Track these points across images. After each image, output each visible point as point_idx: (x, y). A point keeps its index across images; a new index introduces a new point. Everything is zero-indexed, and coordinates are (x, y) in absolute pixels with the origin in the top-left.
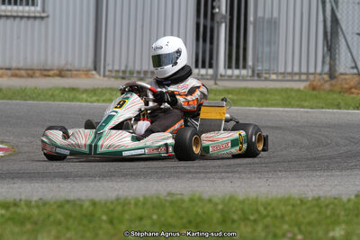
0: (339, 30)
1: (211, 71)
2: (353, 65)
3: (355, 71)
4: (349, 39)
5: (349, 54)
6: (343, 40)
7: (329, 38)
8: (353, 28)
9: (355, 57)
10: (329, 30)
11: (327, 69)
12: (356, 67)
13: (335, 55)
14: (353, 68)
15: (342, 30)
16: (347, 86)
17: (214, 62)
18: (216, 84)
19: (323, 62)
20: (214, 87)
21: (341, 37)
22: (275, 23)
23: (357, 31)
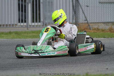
0: (79, 5)
1: (25, 24)
2: (85, 19)
3: (86, 22)
4: (83, 8)
5: (83, 15)
7: (75, 8)
8: (85, 4)
9: (86, 16)
10: (74, 5)
11: (74, 21)
12: (87, 20)
13: (77, 15)
14: (85, 20)
15: (80, 4)
16: (83, 28)
17: (27, 20)
18: (28, 29)
19: (73, 19)
20: (27, 31)
22: (52, 2)
23: (86, 5)
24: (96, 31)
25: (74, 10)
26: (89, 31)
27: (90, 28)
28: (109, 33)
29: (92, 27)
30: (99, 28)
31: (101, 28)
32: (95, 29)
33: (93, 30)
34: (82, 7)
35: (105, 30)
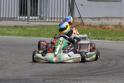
0: (74, 3)
2: (80, 16)
5: (78, 12)
6: (76, 7)
7: (71, 5)
12: (81, 18)
13: (73, 13)
15: (75, 3)
16: (77, 24)
17: (27, 15)
18: (28, 23)
20: (28, 25)
21: (75, 6)
23: (81, 4)
24: (88, 27)
25: (70, 8)
26: (83, 27)
27: (83, 24)
28: (100, 29)
29: (85, 24)
30: (91, 25)
31: (93, 25)
32: (88, 25)
33: (86, 26)
34: (77, 6)
35: (96, 26)
